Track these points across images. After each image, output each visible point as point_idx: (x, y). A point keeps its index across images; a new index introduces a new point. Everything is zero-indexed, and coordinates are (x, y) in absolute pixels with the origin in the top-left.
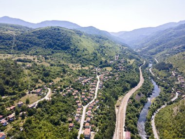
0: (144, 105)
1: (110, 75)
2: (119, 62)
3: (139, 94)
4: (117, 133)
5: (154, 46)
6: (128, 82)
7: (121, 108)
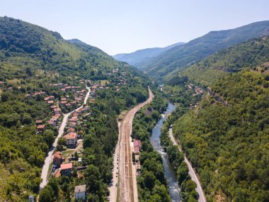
0: (157, 121)
1: (107, 86)
2: (119, 74)
3: (149, 109)
4: (121, 145)
5: (164, 65)
6: (133, 95)
7: (125, 122)
